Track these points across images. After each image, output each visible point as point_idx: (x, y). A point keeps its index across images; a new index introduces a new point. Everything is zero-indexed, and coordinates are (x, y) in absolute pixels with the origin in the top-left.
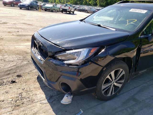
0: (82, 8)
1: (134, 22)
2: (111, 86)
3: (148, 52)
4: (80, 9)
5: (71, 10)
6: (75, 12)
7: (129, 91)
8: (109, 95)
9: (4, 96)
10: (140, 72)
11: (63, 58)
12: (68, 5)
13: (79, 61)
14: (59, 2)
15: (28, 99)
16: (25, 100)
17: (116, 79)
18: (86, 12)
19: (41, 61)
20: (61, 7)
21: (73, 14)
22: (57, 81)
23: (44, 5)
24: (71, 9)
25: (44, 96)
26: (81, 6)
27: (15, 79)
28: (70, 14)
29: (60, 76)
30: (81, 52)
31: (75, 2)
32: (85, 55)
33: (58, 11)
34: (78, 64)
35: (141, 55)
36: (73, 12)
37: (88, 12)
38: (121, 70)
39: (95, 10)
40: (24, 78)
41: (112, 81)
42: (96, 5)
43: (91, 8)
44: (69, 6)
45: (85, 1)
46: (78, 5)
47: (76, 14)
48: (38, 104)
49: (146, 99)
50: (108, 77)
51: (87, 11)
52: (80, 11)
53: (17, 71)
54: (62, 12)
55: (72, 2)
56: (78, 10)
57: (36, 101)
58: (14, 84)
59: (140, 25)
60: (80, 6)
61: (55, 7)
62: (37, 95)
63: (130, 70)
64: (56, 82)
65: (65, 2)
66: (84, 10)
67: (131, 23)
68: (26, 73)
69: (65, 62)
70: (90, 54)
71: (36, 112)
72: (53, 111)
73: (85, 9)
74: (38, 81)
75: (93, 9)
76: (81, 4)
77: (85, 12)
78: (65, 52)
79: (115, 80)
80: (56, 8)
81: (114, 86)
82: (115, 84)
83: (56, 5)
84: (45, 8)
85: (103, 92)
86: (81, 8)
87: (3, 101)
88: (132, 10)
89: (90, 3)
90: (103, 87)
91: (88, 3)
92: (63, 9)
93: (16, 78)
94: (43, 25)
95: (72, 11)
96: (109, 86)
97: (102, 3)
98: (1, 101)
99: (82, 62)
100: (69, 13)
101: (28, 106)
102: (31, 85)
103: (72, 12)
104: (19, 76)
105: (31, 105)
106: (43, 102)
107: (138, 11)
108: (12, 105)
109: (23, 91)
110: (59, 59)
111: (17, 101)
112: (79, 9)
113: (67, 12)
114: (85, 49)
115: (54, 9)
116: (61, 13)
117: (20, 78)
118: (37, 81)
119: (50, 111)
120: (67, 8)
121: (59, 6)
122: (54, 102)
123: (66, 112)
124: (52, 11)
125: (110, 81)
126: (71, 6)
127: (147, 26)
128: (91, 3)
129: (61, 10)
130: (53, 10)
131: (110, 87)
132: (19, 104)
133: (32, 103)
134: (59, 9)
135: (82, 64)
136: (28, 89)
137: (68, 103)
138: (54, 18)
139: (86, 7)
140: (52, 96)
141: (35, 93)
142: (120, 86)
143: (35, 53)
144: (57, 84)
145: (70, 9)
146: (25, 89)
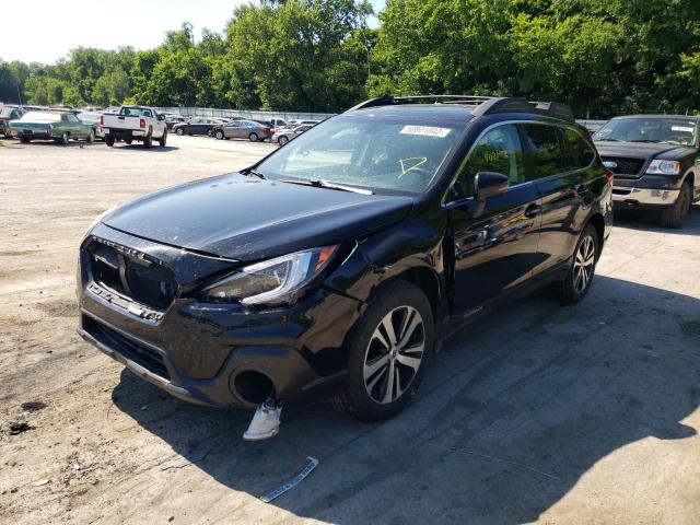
0: (198, 118)
1: (420, 166)
2: (388, 365)
3: (478, 251)
4: (189, 125)
5: (150, 134)
6: (171, 140)
7: (445, 383)
8: (388, 399)
9: (7, 476)
10: (466, 315)
11: (234, 292)
12: (133, 112)
13: (292, 289)
14: (78, 98)
15: (111, 468)
16: (98, 472)
17: (399, 340)
18: (219, 134)
19: (148, 318)
20: (102, 123)
21: (163, 147)
22: (219, 373)
23: (13, 116)
24: (151, 127)
25: (164, 448)
26: (191, 110)
27: (23, 418)
28: (147, 147)
29: (231, 353)
30: (291, 262)
31: (161, 97)
32: (306, 270)
33: (88, 141)
34: (287, 300)
35: (458, 265)
36: (162, 140)
37: (226, 134)
38: (410, 309)
39: (256, 124)
40: (60, 410)
41: (390, 348)
42: (254, 104)
43: (235, 119)
44: (142, 117)
45: (203, 92)
46: (177, 106)
47: (176, 149)
48: (156, 473)
49: (498, 395)
50: (377, 334)
51: (222, 132)
52: (191, 135)
53: (13, 392)
54: (110, 144)
55: (145, 98)
56: (180, 131)
57: (143, 467)
58: (27, 435)
59: (437, 171)
60: (185, 110)
61: (74, 124)
62: (140, 451)
63: (434, 308)
64: (216, 376)
65: (112, 99)
66: (210, 127)
67: (413, 168)
68: (60, 390)
69: (247, 301)
70: (319, 266)
71: (156, 495)
72: (217, 482)
73: (211, 124)
74: (123, 409)
75: (247, 124)
76: (190, 102)
77: (214, 135)
78: (241, 271)
79: (396, 345)
80: (78, 128)
81: (398, 364)
82: (401, 358)
83: (76, 113)
84: (21, 129)
85: (369, 389)
86: (194, 121)
87: (12, 492)
88: (406, 130)
89: (229, 95)
90: (368, 370)
91: (220, 96)
92: (112, 130)
93: (25, 413)
94: (45, 205)
95: (157, 133)
96: (383, 367)
97: (280, 97)
98: (5, 493)
99: (299, 291)
100: (142, 143)
101: (119, 488)
102: (99, 424)
103: (156, 139)
104: (33, 407)
105: (132, 482)
106: (169, 464)
107: (425, 131)
108: (56, 496)
109: (76, 449)
110: (219, 298)
111: (72, 482)
112: (182, 124)
113: (135, 142)
114: (301, 254)
115: (69, 133)
116: (105, 145)
117: (44, 413)
118: (115, 408)
119: (206, 483)
120: (130, 123)
121: (89, 116)
122: (209, 458)
123: (262, 474)
124: (59, 142)
125: (383, 350)
126: (146, 114)
127: (457, 175)
128: (236, 97)
129: (102, 135)
130: (65, 135)
131: (388, 370)
132: (84, 486)
133: (130, 475)
134: (94, 129)
135: (300, 300)
136: (96, 439)
137: (270, 435)
138: (81, 172)
139: (213, 116)
140: (196, 442)
141: (129, 445)
142: (415, 363)
143: (109, 301)
144: (222, 381)
145: (147, 130)
146: (83, 441)
